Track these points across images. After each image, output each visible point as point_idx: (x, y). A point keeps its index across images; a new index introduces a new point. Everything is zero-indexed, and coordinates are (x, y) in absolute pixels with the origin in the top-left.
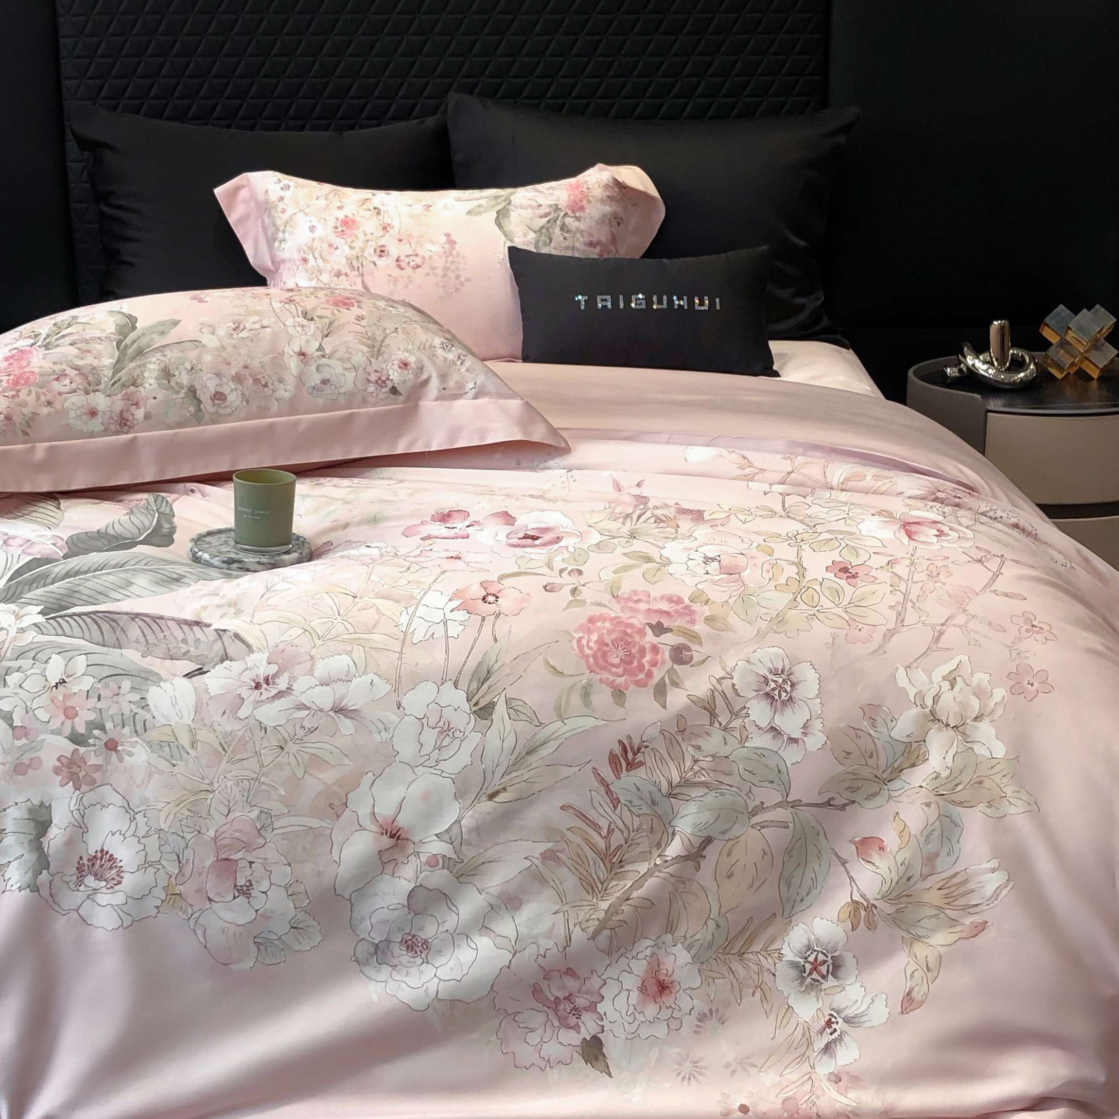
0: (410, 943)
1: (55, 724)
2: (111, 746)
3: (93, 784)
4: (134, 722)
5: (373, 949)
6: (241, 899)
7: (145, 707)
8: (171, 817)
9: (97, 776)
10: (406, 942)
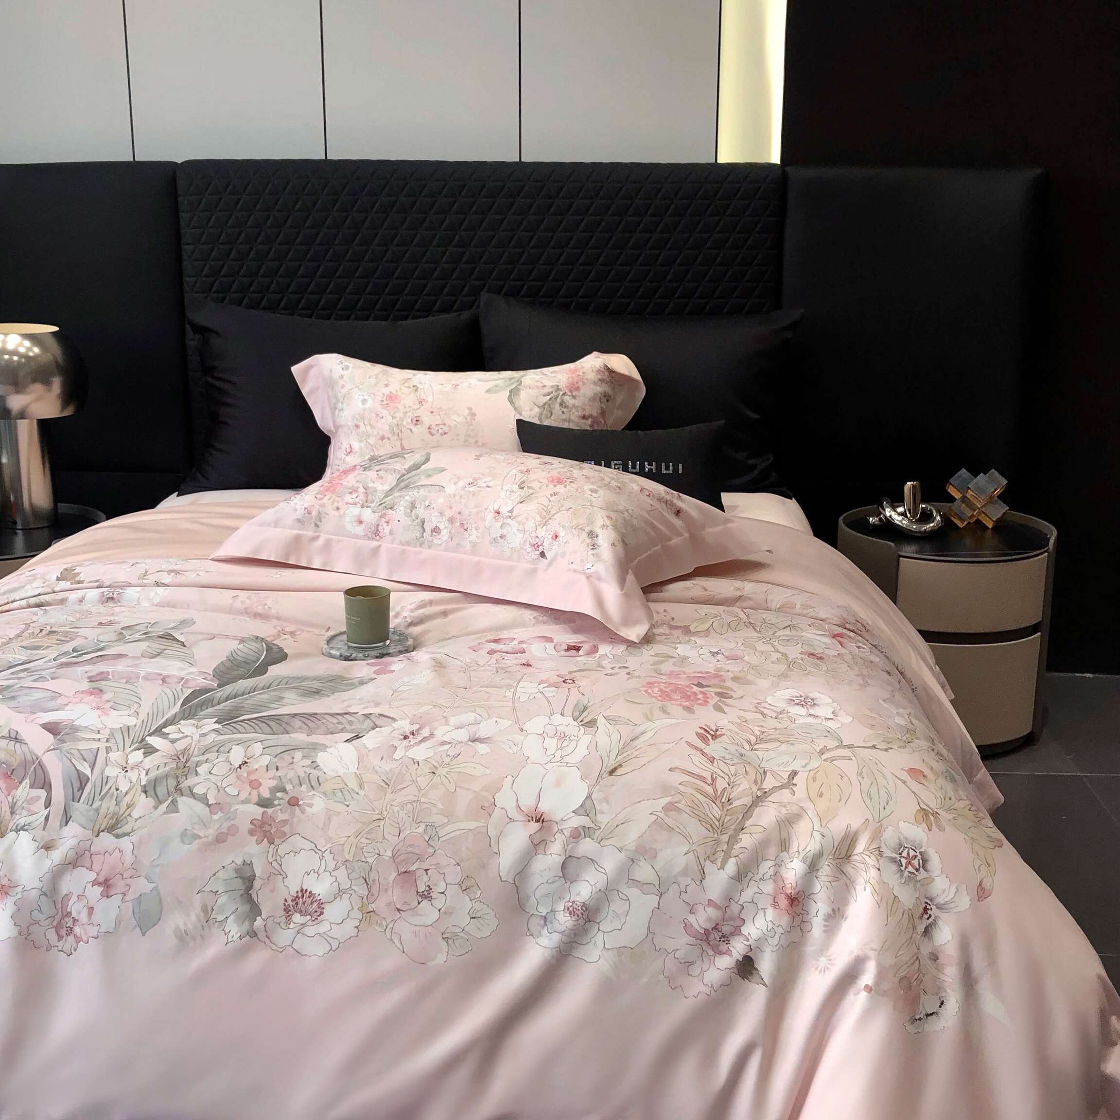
0: (571, 909)
1: (244, 795)
2: (294, 802)
3: (284, 837)
4: (309, 780)
5: (542, 922)
6: (425, 903)
7: (317, 767)
8: (353, 848)
9: (286, 829)
10: (568, 908)
